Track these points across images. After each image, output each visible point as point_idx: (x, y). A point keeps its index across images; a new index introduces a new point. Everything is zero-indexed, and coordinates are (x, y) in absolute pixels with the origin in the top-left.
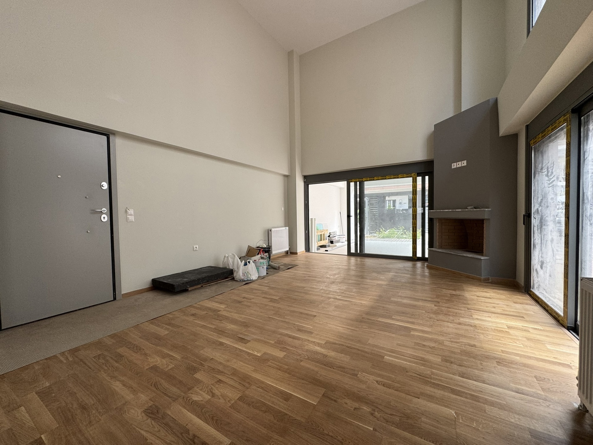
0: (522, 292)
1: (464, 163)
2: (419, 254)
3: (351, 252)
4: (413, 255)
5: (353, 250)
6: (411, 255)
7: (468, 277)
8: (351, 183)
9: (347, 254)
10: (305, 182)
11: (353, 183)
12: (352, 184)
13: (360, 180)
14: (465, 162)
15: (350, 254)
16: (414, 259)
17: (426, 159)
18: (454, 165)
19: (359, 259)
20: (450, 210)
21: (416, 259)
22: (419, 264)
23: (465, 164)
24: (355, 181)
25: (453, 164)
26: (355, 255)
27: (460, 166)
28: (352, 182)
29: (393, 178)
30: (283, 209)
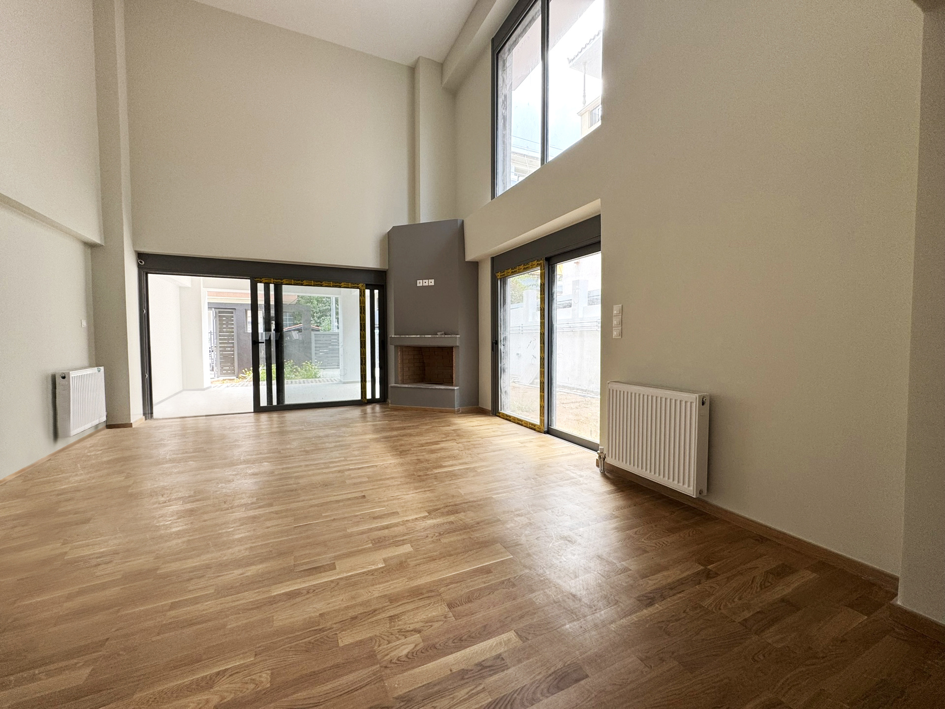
0: (490, 416)
1: (431, 282)
2: (369, 396)
3: (261, 405)
4: (362, 397)
5: (264, 402)
6: (359, 398)
7: (441, 412)
8: (258, 284)
9: (253, 411)
10: (139, 266)
11: (263, 284)
12: (261, 287)
13: (278, 281)
14: (433, 281)
15: (258, 409)
16: (362, 402)
17: (378, 267)
18: (420, 283)
19: (275, 416)
20: (418, 336)
21: (366, 401)
22: (369, 408)
23: (433, 284)
24: (267, 281)
25: (418, 281)
26: (269, 409)
27: (427, 284)
28: (261, 282)
29: (333, 287)
30: (84, 324)
